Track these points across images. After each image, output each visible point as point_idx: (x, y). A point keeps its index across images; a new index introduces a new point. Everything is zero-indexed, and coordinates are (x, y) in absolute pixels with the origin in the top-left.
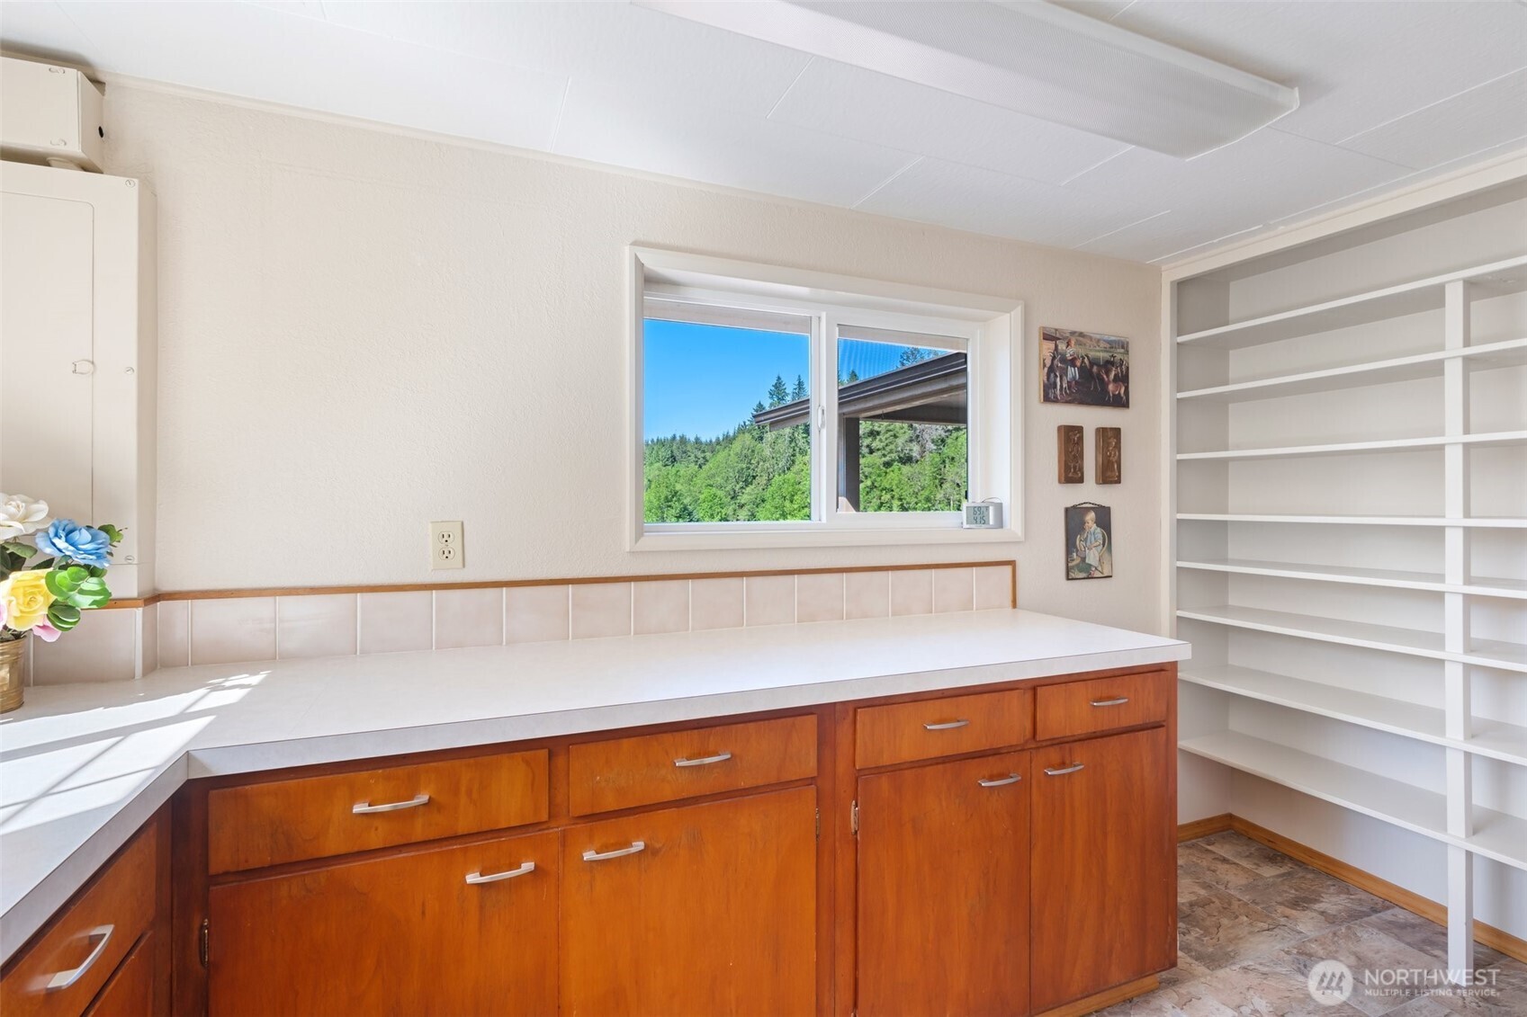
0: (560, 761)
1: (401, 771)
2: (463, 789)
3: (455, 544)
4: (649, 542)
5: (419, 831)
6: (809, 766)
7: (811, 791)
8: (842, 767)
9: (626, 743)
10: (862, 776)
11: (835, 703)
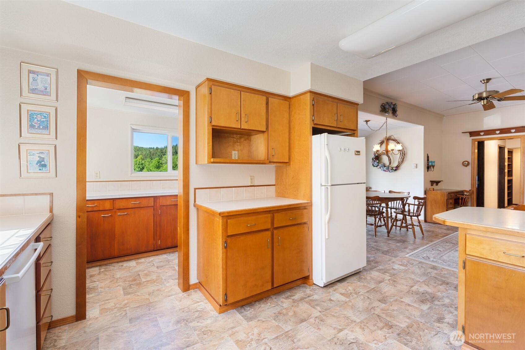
0: (114, 202)
1: (92, 202)
2: (101, 204)
3: (98, 175)
4: (133, 175)
5: (95, 210)
6: (152, 204)
7: (153, 208)
8: (158, 205)
9: (124, 200)
10: (162, 206)
11: (157, 196)
